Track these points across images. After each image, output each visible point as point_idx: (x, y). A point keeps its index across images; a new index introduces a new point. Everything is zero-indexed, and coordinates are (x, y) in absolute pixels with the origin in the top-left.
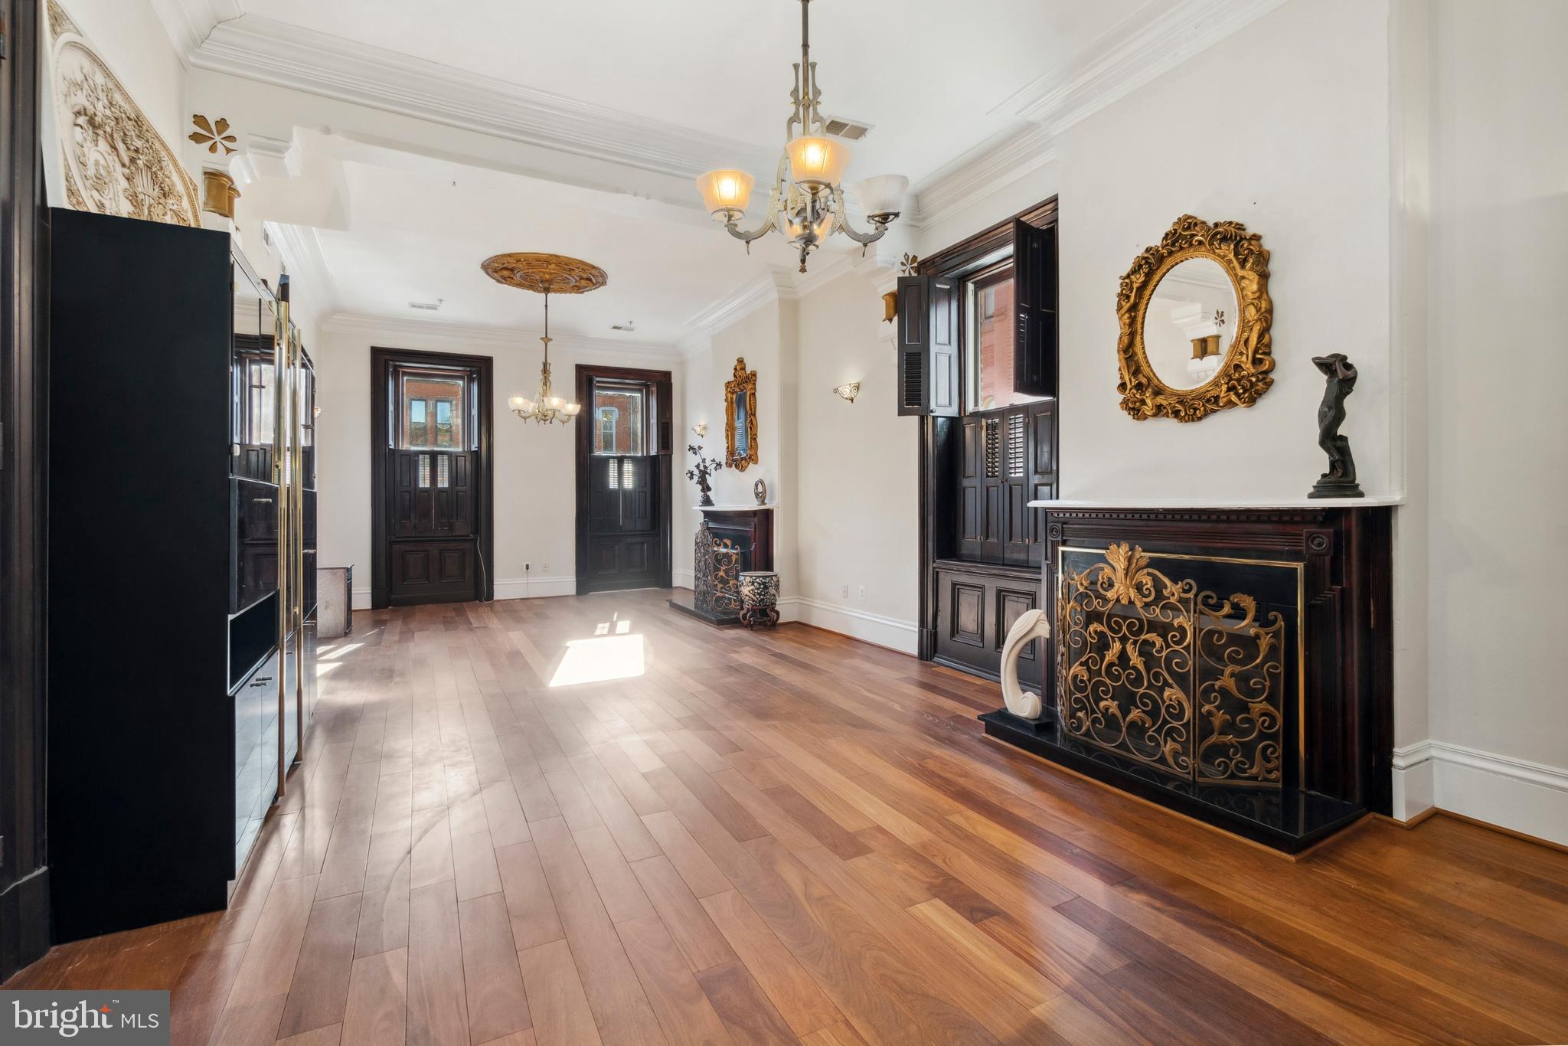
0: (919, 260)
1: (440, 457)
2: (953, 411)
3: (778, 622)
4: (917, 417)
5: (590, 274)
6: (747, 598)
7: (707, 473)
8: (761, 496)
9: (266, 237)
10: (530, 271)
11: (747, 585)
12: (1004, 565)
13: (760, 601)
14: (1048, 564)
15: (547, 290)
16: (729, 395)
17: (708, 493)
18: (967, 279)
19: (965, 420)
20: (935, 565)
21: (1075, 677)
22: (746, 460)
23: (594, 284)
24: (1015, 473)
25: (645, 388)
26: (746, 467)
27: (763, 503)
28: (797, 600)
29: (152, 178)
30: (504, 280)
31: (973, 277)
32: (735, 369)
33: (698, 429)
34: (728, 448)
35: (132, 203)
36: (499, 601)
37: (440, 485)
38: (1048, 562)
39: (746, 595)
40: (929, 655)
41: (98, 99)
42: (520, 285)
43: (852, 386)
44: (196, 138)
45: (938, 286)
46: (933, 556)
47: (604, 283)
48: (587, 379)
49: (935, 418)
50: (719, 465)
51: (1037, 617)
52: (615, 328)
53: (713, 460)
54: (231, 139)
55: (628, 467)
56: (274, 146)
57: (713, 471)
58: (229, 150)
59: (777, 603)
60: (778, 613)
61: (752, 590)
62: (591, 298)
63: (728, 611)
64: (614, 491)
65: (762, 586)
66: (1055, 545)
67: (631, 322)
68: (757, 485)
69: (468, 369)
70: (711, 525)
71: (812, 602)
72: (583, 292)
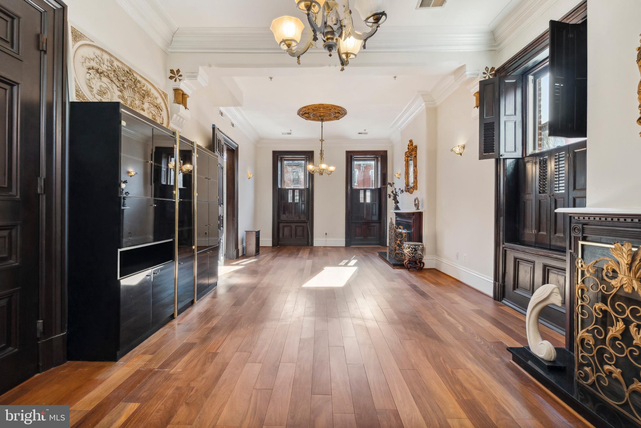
0: (496, 69)
1: (296, 191)
2: (519, 154)
3: (424, 268)
4: (494, 159)
5: (338, 110)
6: (406, 254)
7: (397, 195)
8: (417, 205)
9: (222, 114)
10: (315, 113)
11: (407, 249)
12: (550, 249)
13: (413, 257)
14: (571, 253)
15: (322, 120)
16: (406, 158)
17: (398, 204)
18: (528, 73)
19: (526, 159)
20: (504, 246)
21: (582, 340)
22: (412, 188)
23: (341, 114)
24: (559, 190)
25: (376, 159)
26: (413, 192)
27: (418, 209)
28: (435, 258)
29: (133, 91)
30: (308, 118)
31: (531, 71)
32: (408, 145)
33: (397, 175)
34: (406, 183)
35: (122, 100)
36: (315, 247)
37: (296, 201)
38: (571, 251)
39: (406, 253)
40: (500, 299)
41: (104, 64)
42: (314, 120)
43: (460, 147)
44: (171, 78)
45: (506, 81)
46: (503, 240)
47: (345, 113)
48: (351, 156)
49: (505, 159)
50: (402, 191)
51: (551, 291)
52: (359, 133)
53: (400, 189)
54: (181, 76)
55: (368, 194)
56: (193, 76)
57: (400, 195)
58: (180, 80)
59: (424, 258)
60: (424, 264)
61: (409, 251)
62: (343, 121)
63: (401, 260)
64: (362, 203)
65: (414, 250)
66: (577, 239)
67: (365, 130)
68: (415, 200)
69: (306, 156)
70: (398, 219)
71: (442, 259)
72: (339, 119)
